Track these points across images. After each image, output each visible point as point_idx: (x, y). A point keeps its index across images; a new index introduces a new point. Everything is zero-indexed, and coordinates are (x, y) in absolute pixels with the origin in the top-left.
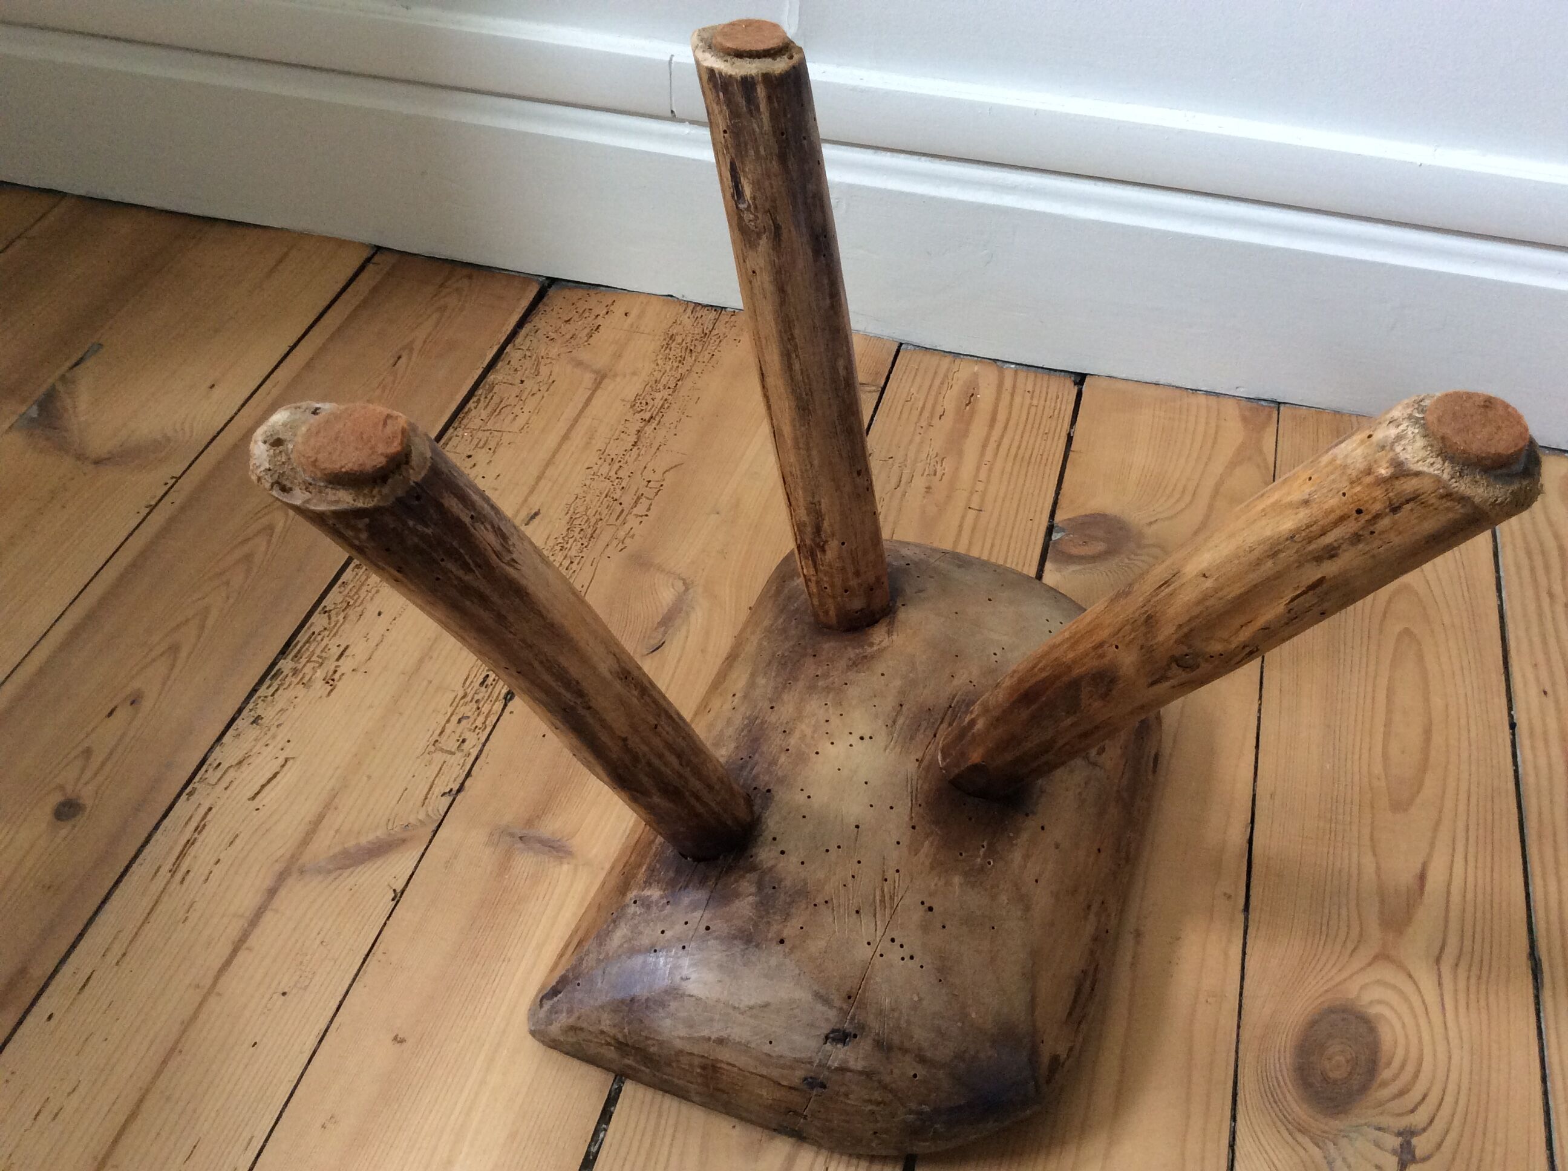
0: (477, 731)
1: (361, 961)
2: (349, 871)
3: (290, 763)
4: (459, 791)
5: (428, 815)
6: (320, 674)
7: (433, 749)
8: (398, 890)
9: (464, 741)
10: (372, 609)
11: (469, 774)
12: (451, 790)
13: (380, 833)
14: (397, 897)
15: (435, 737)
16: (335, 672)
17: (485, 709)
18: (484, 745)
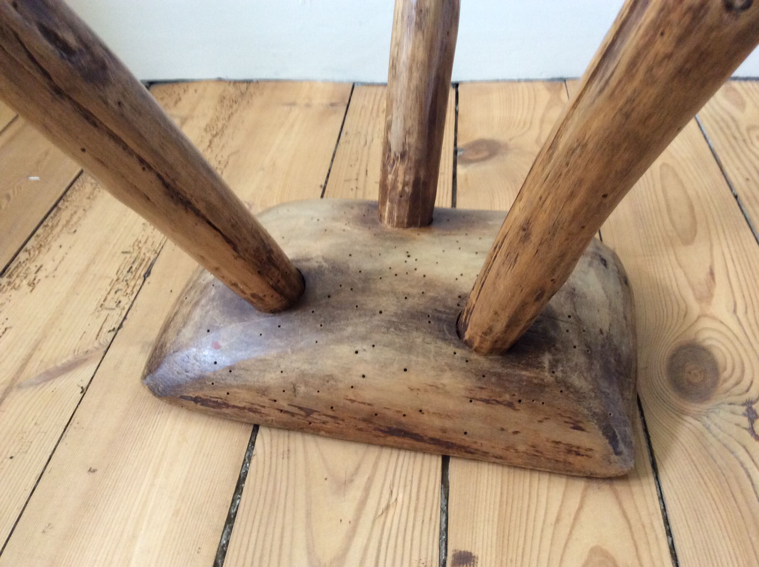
0: (128, 296)
1: (63, 430)
2: (51, 381)
3: (8, 331)
4: (119, 328)
5: (100, 344)
6: (25, 282)
7: (100, 309)
8: (85, 387)
9: (120, 302)
10: (55, 245)
11: (125, 318)
12: (114, 328)
13: (70, 358)
14: (84, 391)
15: (102, 302)
16: (35, 279)
17: (132, 284)
18: (133, 302)
